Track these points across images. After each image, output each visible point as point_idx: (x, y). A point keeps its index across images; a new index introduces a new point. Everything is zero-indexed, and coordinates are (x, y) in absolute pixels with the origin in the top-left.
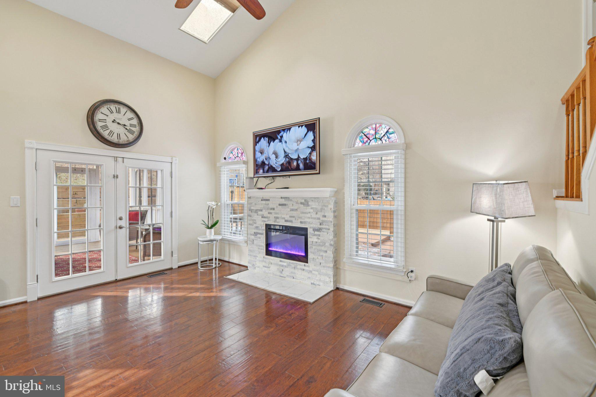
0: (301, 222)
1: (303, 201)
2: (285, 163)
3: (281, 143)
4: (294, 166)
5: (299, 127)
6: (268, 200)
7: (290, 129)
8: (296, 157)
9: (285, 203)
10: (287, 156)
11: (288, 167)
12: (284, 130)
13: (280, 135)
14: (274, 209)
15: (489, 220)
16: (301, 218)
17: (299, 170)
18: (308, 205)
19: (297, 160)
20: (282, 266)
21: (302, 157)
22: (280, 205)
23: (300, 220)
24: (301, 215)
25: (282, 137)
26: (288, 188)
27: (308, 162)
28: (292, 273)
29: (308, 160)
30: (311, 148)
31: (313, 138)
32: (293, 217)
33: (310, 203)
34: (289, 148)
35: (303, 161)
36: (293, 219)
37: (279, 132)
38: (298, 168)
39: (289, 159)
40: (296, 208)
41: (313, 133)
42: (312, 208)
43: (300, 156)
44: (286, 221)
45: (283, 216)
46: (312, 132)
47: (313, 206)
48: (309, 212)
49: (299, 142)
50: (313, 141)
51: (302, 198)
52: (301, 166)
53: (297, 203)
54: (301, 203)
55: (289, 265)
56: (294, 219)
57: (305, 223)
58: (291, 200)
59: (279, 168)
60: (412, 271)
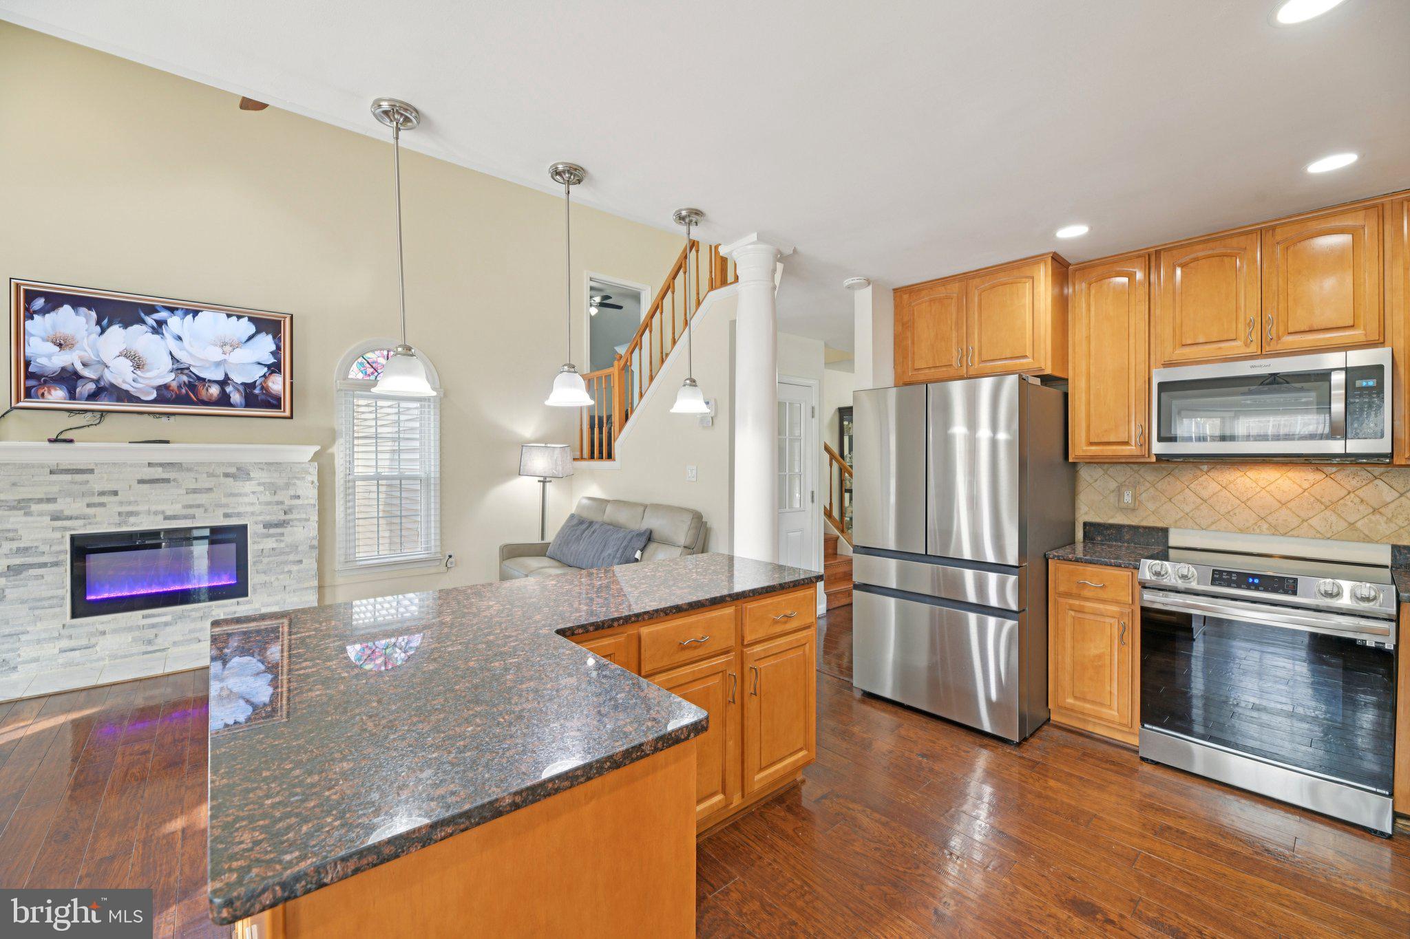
0: (226, 515)
1: (233, 470)
2: (174, 385)
3: (157, 337)
4: (212, 395)
5: (229, 316)
6: (91, 471)
7: (195, 313)
8: (221, 377)
9: (165, 476)
10: (180, 369)
11: (187, 394)
12: (172, 310)
13: (157, 316)
14: (115, 493)
15: (539, 481)
16: (226, 505)
17: (230, 405)
18: (250, 479)
19: (224, 383)
20: (153, 626)
21: (238, 378)
22: (141, 482)
23: (221, 512)
24: (224, 500)
25: (161, 323)
26: (167, 442)
27: (257, 391)
28: (191, 631)
29: (258, 388)
30: (269, 366)
31: (273, 348)
32: (199, 506)
33: (252, 475)
34: (191, 355)
35: (241, 388)
36: (198, 512)
37: (151, 310)
38: (224, 400)
39: (189, 376)
40: (207, 485)
41: (274, 338)
42: (259, 484)
43: (231, 376)
44: (167, 518)
45: (160, 508)
46: (270, 337)
47: (263, 481)
48: (254, 493)
49: (228, 348)
50: (275, 353)
51: (230, 464)
52: (236, 397)
53: (211, 475)
54: (227, 475)
55: (181, 617)
56: (202, 510)
57: (239, 515)
58: (189, 470)
59: (149, 394)
60: (450, 556)
